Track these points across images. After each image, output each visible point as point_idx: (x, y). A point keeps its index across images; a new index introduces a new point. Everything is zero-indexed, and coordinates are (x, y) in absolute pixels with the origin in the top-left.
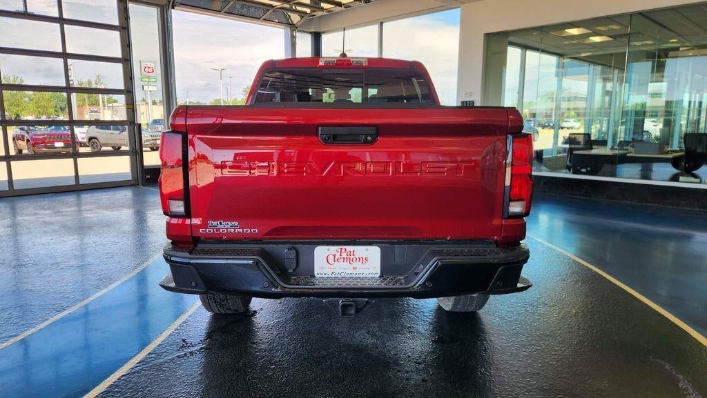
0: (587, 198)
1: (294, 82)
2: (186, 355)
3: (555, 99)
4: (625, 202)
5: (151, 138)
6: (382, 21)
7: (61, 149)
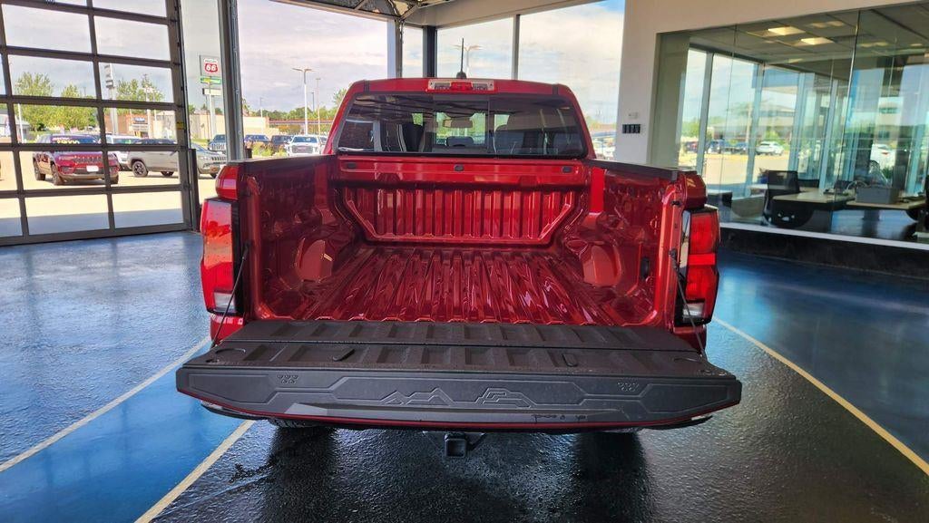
0: (790, 260)
1: (399, 108)
2: (239, 489)
3: (750, 114)
4: (839, 266)
5: (212, 162)
6: (518, 13)
7: (95, 175)
